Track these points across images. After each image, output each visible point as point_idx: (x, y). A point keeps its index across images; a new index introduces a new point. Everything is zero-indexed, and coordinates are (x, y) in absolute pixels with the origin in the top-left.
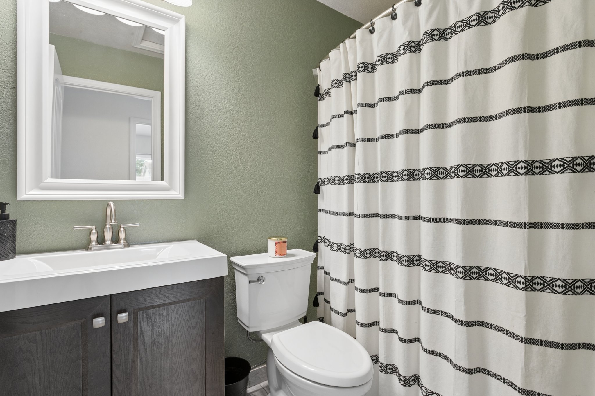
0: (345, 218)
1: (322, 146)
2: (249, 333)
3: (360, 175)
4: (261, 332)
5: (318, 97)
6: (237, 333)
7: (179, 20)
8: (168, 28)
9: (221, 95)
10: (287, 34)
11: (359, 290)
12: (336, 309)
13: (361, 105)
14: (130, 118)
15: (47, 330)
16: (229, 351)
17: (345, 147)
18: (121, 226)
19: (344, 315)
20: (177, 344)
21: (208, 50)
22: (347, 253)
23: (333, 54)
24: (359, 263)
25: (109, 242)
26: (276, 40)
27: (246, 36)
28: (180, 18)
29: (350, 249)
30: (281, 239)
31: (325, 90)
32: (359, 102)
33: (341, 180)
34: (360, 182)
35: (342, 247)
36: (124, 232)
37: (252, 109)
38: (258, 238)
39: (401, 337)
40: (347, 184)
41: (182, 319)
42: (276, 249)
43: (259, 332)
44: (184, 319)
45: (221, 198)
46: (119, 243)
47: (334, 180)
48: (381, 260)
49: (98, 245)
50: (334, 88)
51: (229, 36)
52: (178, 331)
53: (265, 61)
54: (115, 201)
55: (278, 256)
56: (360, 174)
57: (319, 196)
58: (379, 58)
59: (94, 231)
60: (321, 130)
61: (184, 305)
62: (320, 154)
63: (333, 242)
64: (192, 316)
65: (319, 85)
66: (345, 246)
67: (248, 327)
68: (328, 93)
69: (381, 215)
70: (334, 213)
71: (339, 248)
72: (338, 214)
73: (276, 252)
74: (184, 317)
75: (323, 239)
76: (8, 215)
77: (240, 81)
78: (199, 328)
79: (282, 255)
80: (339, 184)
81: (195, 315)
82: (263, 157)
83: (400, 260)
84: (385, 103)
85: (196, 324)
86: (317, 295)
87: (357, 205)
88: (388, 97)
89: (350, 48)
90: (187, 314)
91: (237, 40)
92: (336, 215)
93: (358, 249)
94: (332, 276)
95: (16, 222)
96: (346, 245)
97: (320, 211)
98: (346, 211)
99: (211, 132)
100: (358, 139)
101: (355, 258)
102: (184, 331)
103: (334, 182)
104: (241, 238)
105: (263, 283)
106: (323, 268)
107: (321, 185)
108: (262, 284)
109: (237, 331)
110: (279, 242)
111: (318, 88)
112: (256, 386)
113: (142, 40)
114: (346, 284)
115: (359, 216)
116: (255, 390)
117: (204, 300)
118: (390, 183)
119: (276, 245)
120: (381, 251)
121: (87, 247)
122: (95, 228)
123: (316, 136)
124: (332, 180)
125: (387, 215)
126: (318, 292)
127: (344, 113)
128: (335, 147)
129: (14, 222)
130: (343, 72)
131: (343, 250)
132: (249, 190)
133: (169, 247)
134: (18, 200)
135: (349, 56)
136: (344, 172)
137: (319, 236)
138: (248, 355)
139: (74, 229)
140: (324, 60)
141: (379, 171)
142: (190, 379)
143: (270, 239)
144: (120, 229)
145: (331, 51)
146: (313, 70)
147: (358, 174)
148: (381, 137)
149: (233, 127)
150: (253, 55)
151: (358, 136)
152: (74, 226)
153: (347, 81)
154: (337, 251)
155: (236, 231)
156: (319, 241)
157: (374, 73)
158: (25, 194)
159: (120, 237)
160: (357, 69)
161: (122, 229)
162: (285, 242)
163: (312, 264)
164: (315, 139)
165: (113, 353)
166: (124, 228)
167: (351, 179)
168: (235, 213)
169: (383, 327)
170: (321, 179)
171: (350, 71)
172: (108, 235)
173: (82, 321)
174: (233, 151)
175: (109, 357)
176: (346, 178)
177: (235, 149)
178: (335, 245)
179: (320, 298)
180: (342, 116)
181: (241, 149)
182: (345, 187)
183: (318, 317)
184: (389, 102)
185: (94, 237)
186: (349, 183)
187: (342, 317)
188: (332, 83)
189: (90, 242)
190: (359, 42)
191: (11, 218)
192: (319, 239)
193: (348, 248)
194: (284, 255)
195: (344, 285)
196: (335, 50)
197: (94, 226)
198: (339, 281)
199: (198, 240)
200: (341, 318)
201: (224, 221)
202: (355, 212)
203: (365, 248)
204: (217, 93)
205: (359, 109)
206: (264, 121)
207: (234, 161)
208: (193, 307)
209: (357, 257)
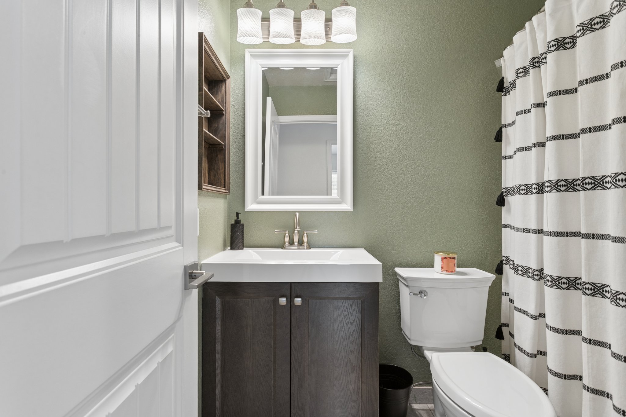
0: (533, 236)
1: (507, 149)
2: (413, 347)
3: (552, 182)
4: (424, 348)
5: (502, 91)
6: (403, 344)
7: (348, 55)
8: (340, 64)
9: (387, 112)
10: (462, 30)
11: (551, 328)
12: (520, 346)
13: (551, 94)
14: (327, 141)
15: (254, 299)
16: (395, 360)
17: (532, 149)
18: (305, 232)
19: (532, 356)
20: (337, 333)
21: (375, 72)
22: (536, 279)
23: (516, 38)
24: (551, 293)
25: (297, 244)
26: (448, 41)
27: (412, 48)
28: (349, 52)
29: (540, 275)
30: (449, 255)
31: (509, 82)
32: (549, 90)
33: (528, 190)
34: (551, 192)
35: (529, 271)
36: (307, 236)
37: (420, 120)
38: (426, 251)
39: (617, 406)
40: (535, 194)
41: (342, 313)
42: (443, 265)
43: (421, 347)
44: (343, 314)
45: (387, 210)
46: (303, 245)
47: (518, 190)
48: (585, 294)
49: (289, 245)
50: (519, 78)
51: (395, 54)
52: (339, 323)
53: (435, 67)
54: (300, 212)
55: (445, 272)
56: (550, 181)
57: (504, 209)
58: (579, 28)
59: (287, 235)
60: (506, 131)
61: (344, 301)
62: (506, 159)
63: (518, 264)
64: (351, 313)
65: (503, 78)
66: (532, 270)
67: (409, 339)
68: (513, 84)
69: (583, 235)
70: (518, 230)
71: (525, 272)
72: (524, 230)
73: (442, 268)
74: (344, 312)
75: (508, 260)
76: (240, 220)
77: (407, 94)
78: (356, 325)
79: (449, 272)
80: (526, 194)
81: (353, 312)
82: (432, 168)
83: (613, 298)
84: (590, 85)
85: (354, 321)
86: (501, 326)
87: (547, 221)
88: (595, 75)
89: (538, 25)
90: (346, 310)
91: (403, 54)
92: (521, 232)
93: (548, 275)
94: (516, 304)
95: (244, 226)
96: (534, 270)
97: (506, 226)
98: (534, 227)
99: (378, 148)
100: (548, 138)
101: (545, 287)
102: (344, 324)
103: (519, 192)
104: (408, 250)
105: (425, 297)
106: (506, 294)
107: (507, 196)
108: (423, 298)
109: (402, 342)
110: (446, 258)
111: (502, 81)
112: (423, 405)
113: (331, 73)
114: (535, 318)
115: (550, 234)
116: (422, 408)
117: (361, 300)
118: (599, 192)
119: (442, 261)
120: (584, 282)
121: (283, 247)
122: (287, 232)
123: (499, 138)
124: (516, 190)
125: (594, 235)
126: (502, 322)
127: (531, 108)
128: (519, 150)
129: (243, 225)
130: (530, 56)
131: (530, 275)
132: (416, 202)
133: (339, 253)
134: (245, 211)
135: (537, 35)
136: (532, 180)
137: (504, 256)
138: (415, 370)
139: (275, 232)
140: (508, 47)
141: (581, 175)
142: (348, 367)
143: (437, 253)
144: (304, 234)
145: (515, 35)
146: (495, 61)
147: (548, 182)
148: (583, 131)
149: (399, 141)
150: (420, 64)
151: (549, 134)
152: (275, 230)
153: (535, 67)
154: (522, 276)
155: (402, 243)
156: (504, 262)
157: (574, 48)
158: (249, 207)
159: (304, 241)
160: (547, 50)
161: (305, 235)
162: (454, 258)
163: (490, 287)
164: (498, 142)
165: (292, 327)
166: (306, 234)
167: (540, 188)
168: (402, 225)
169: (587, 385)
170: (506, 188)
171: (540, 53)
172: (296, 239)
173: (274, 298)
174: (400, 164)
175: (290, 329)
176: (534, 186)
177: (402, 162)
178: (520, 268)
179: (505, 330)
180: (529, 111)
181: (407, 162)
182: (533, 198)
183: (503, 353)
184: (596, 83)
185: (287, 239)
186: (538, 193)
187: (529, 357)
188: (517, 73)
189: (285, 242)
190: (550, 15)
191: (242, 223)
192: (504, 260)
193: (536, 273)
194: (452, 272)
195: (531, 319)
196: (520, 32)
197: (287, 231)
198: (525, 313)
199: (366, 249)
200: (528, 359)
201: (391, 233)
202: (545, 229)
203: (559, 276)
204: (383, 111)
205: (549, 101)
206: (434, 130)
207: (400, 174)
208: (351, 306)
209: (547, 285)
